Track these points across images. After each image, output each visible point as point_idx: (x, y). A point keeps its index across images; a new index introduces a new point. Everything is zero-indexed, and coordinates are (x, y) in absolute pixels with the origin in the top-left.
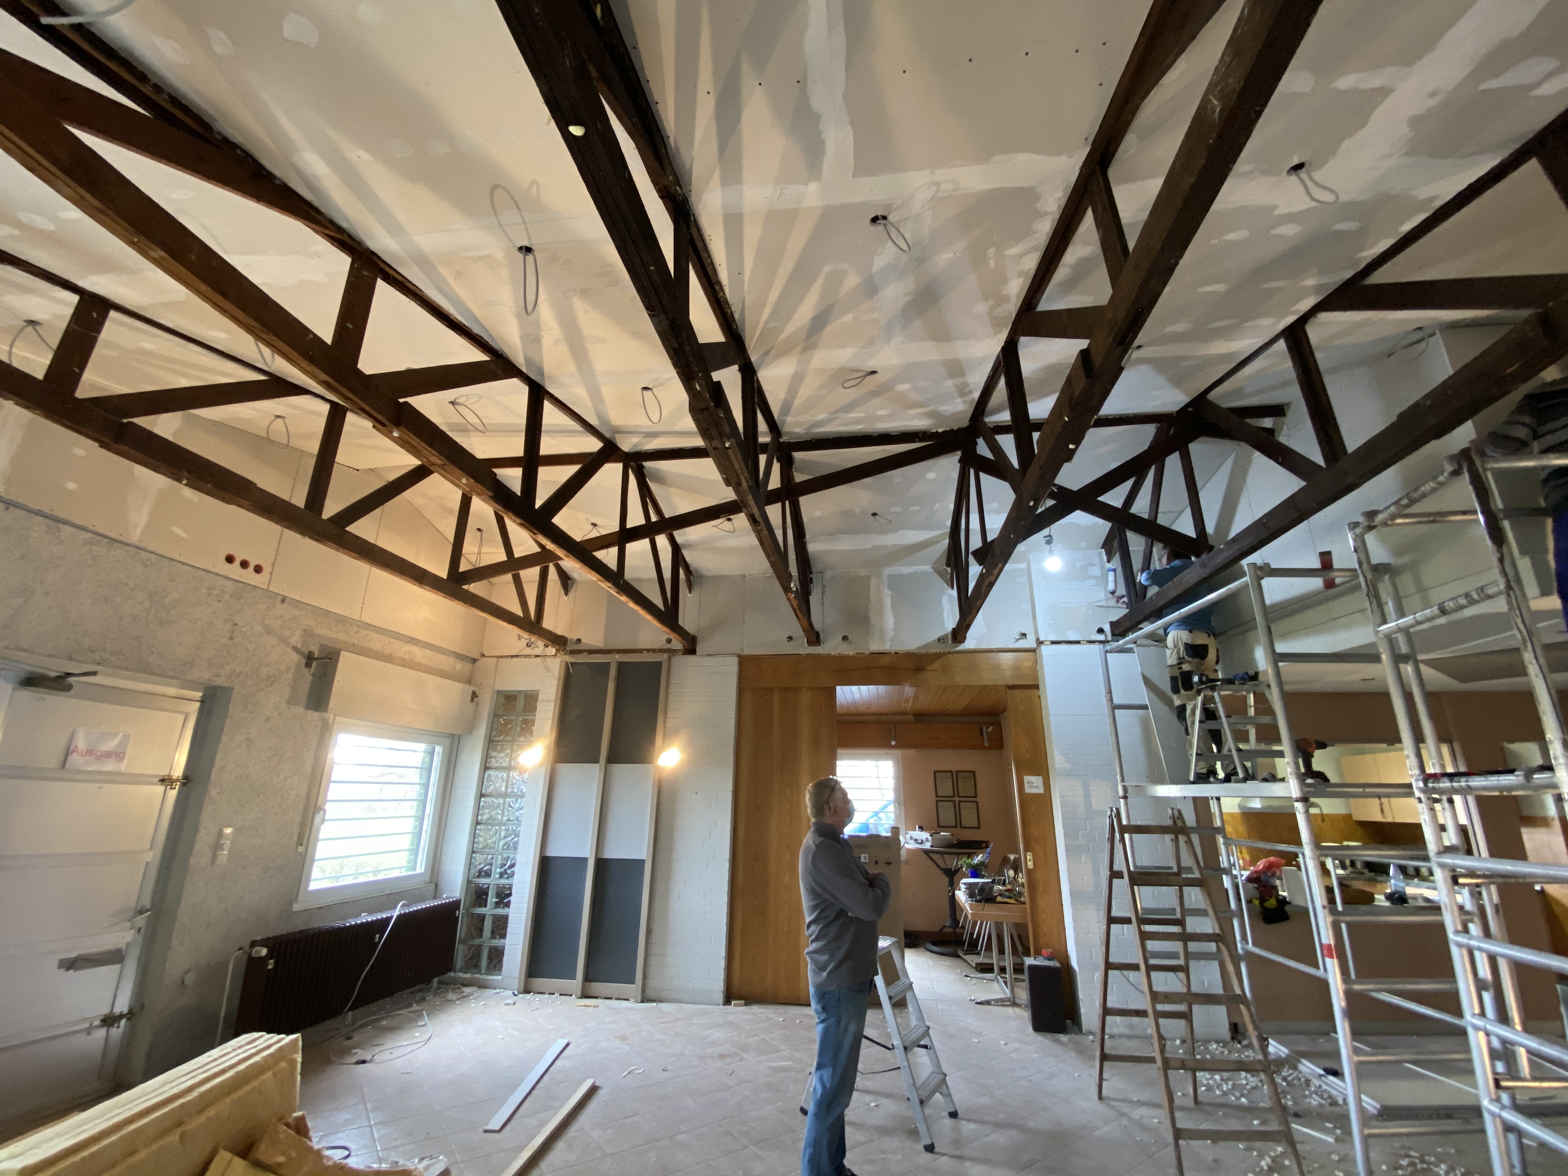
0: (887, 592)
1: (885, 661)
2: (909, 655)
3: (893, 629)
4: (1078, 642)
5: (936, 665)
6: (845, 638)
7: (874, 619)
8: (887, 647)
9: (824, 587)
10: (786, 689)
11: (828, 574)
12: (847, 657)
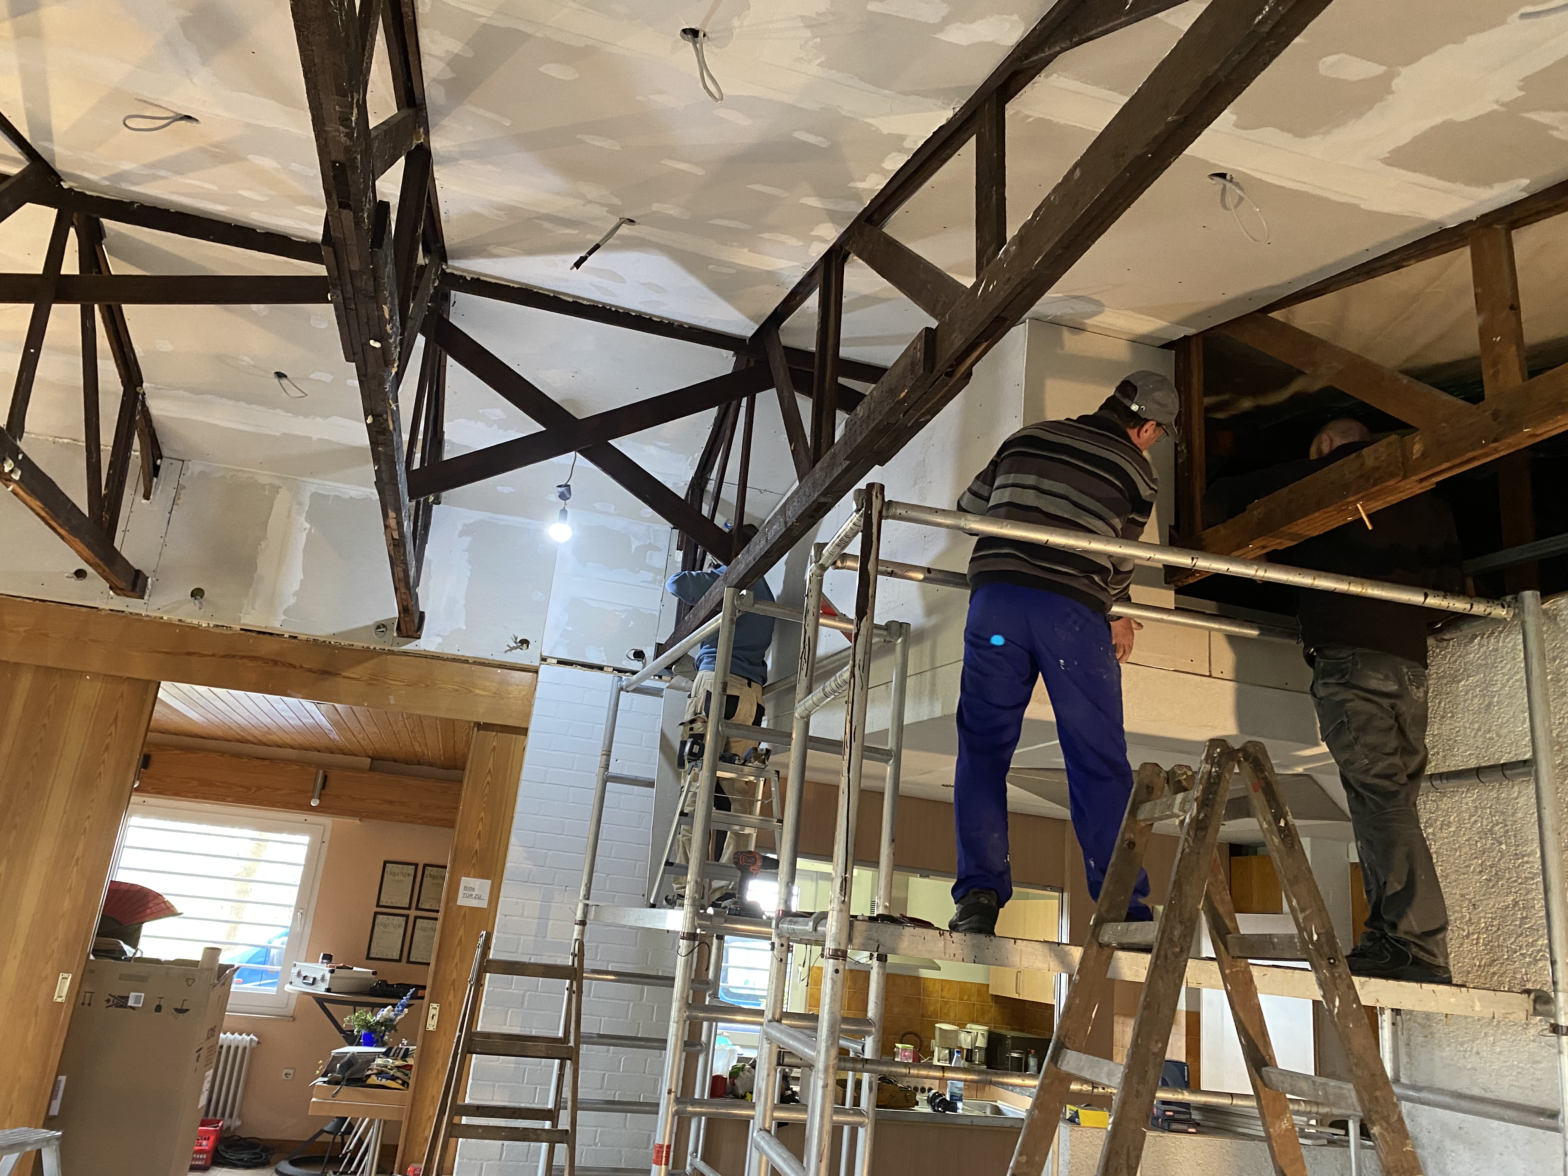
0: (302, 525)
1: (268, 647)
2: (316, 645)
3: (296, 594)
4: (601, 668)
5: (360, 671)
6: (197, 593)
7: (264, 567)
8: (275, 624)
9: (179, 488)
10: (50, 671)
11: (195, 467)
12: (196, 628)
